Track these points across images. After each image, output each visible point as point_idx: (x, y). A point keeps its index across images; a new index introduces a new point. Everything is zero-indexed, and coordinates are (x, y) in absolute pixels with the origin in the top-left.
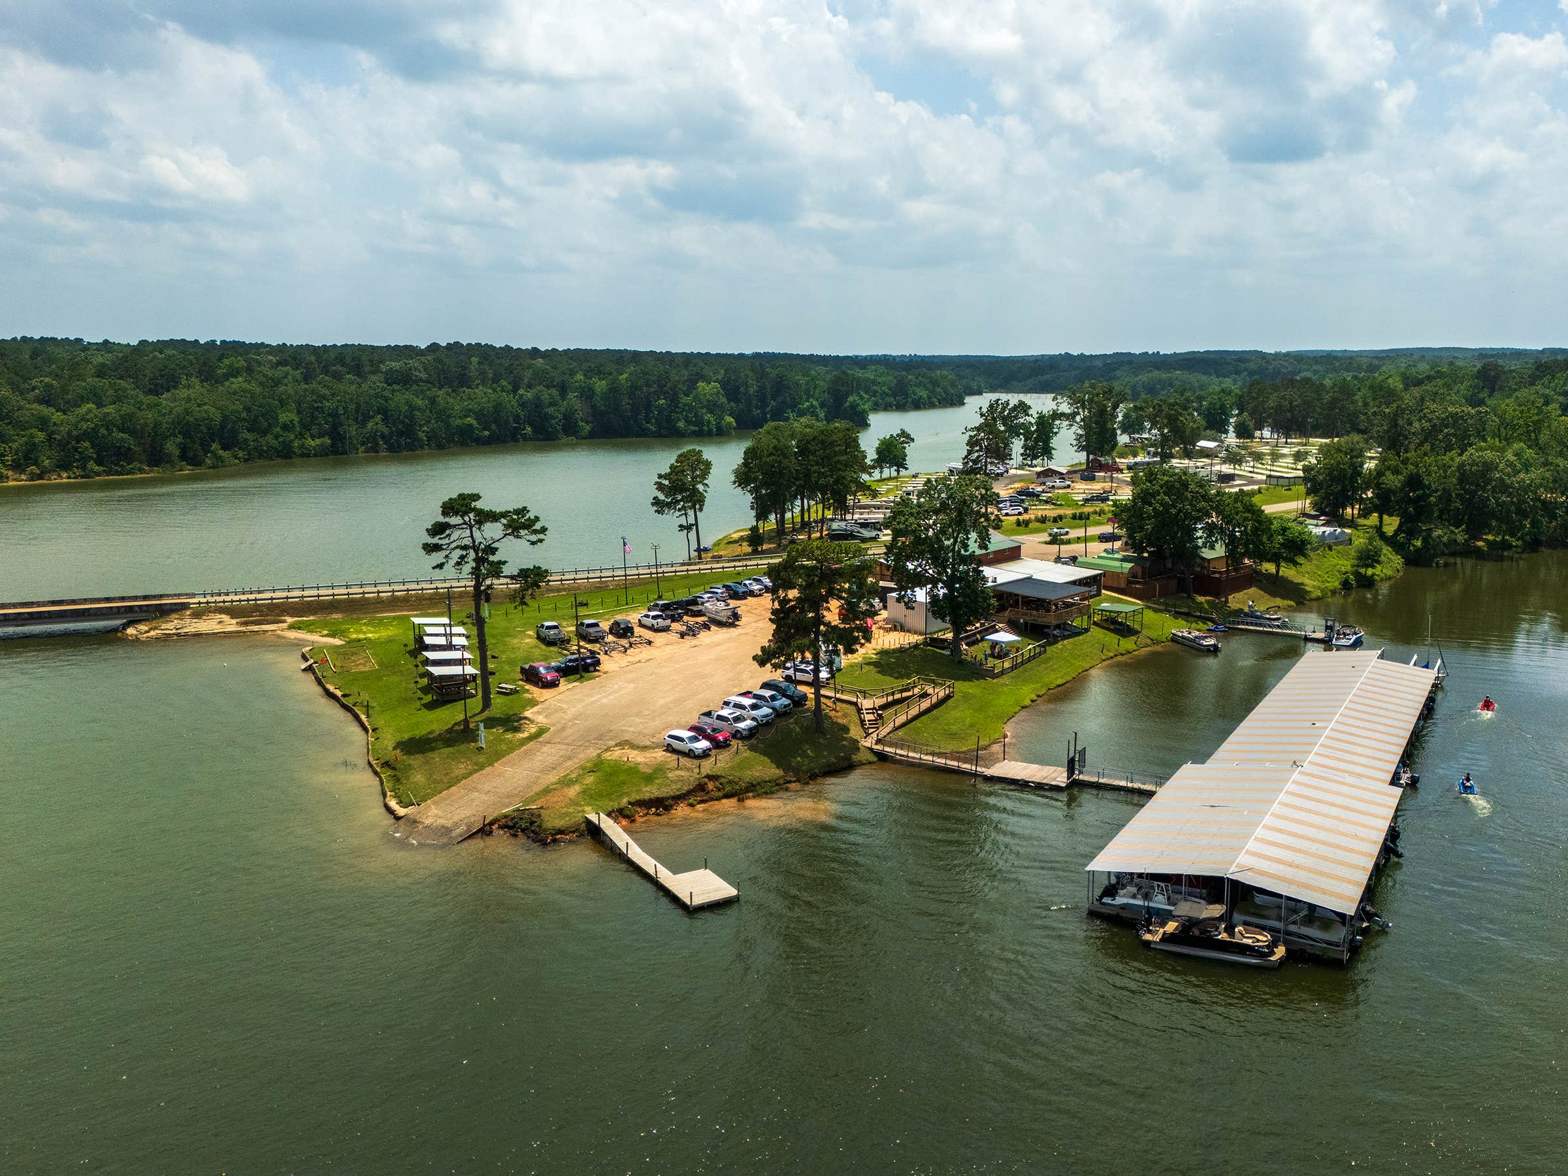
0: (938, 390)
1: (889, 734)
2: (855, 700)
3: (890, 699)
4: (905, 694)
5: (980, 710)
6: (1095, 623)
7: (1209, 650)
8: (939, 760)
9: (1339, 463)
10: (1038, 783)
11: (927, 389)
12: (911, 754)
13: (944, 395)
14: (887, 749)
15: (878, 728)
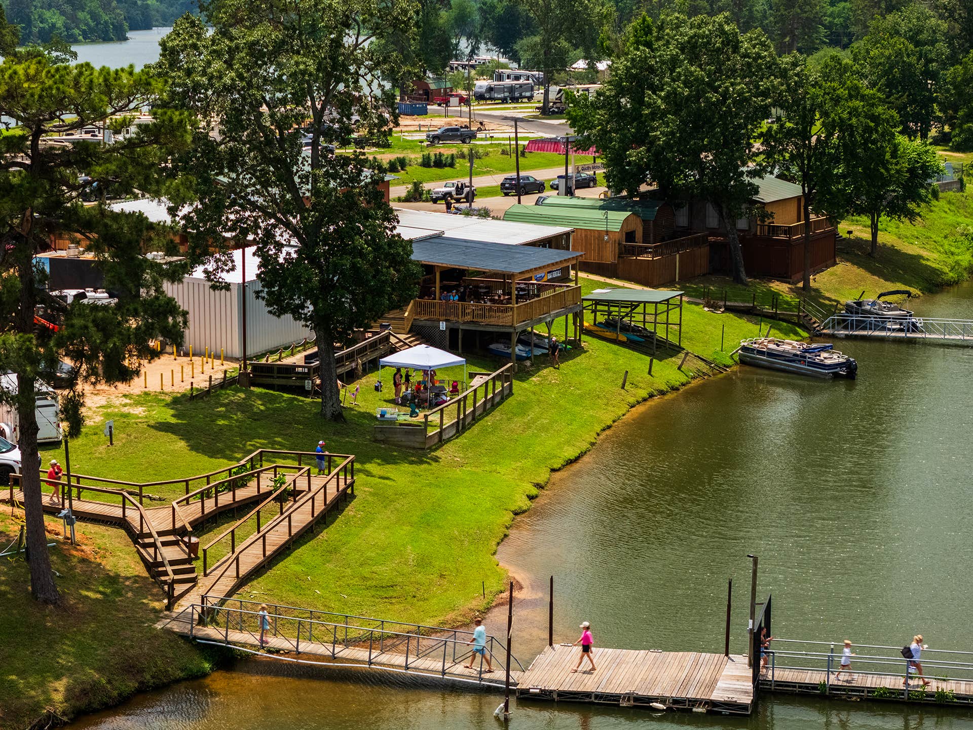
0: (81, 15)
1: (230, 594)
2: (117, 512)
3: (210, 505)
4: (242, 494)
5: (426, 523)
6: (589, 332)
7: (836, 376)
8: (385, 658)
9: (899, 54)
10: (676, 701)
11: (63, 13)
12: (304, 647)
13: (92, 24)
14: (235, 636)
15: (194, 580)
